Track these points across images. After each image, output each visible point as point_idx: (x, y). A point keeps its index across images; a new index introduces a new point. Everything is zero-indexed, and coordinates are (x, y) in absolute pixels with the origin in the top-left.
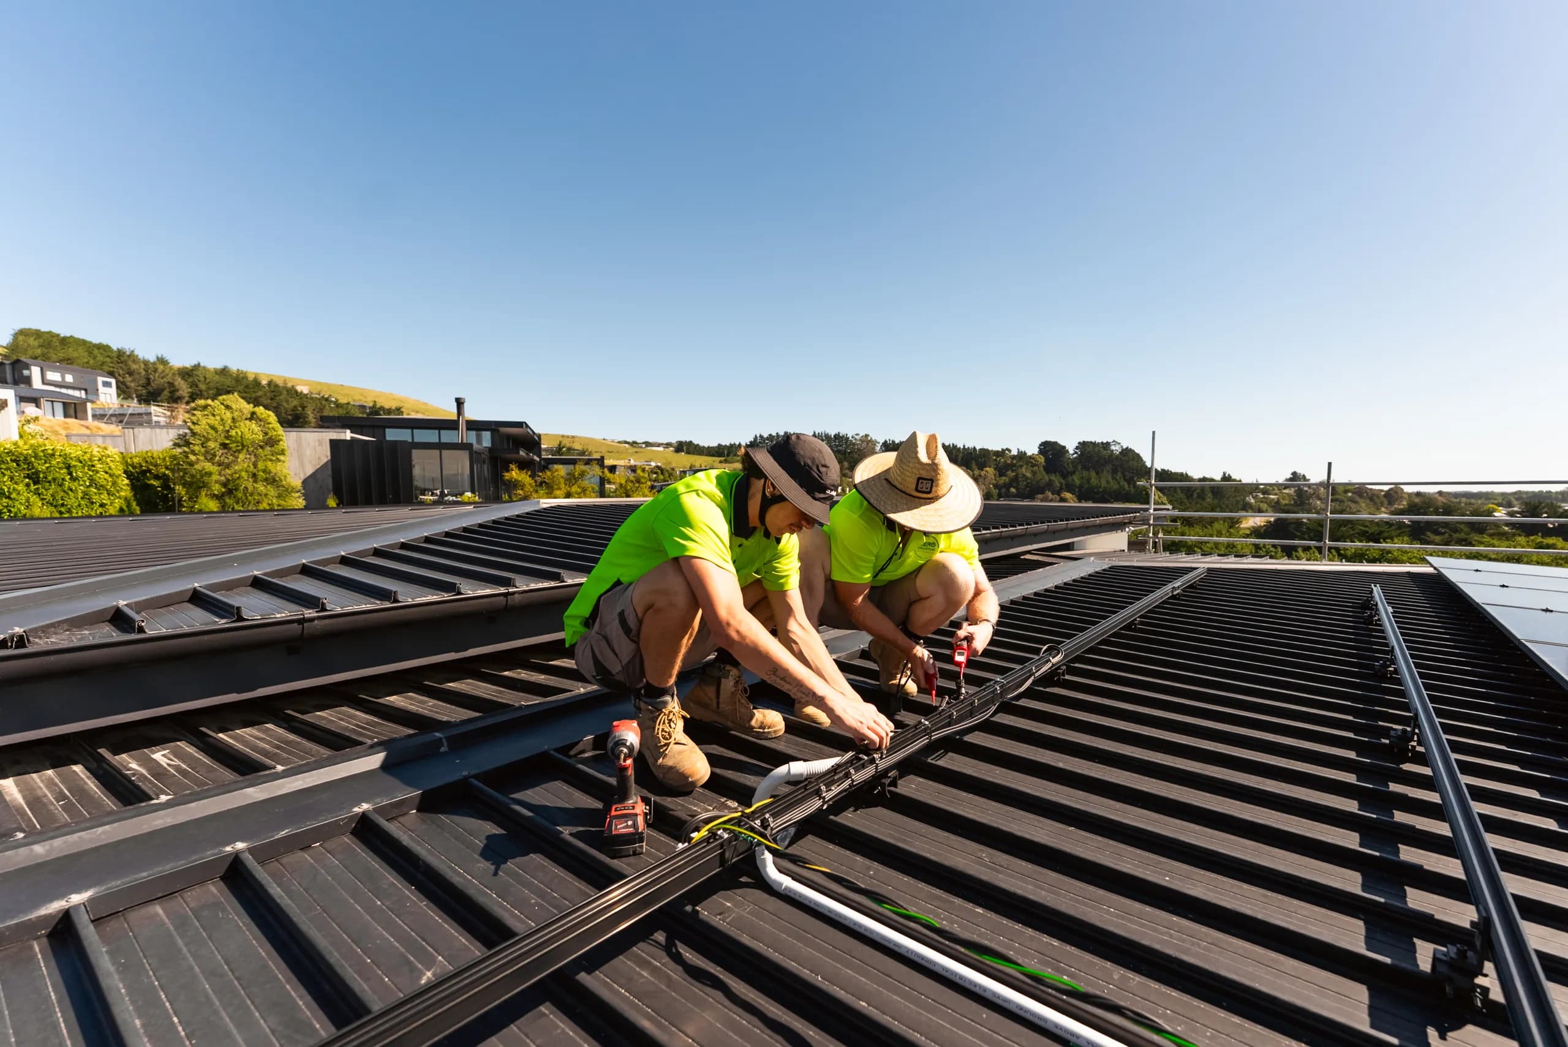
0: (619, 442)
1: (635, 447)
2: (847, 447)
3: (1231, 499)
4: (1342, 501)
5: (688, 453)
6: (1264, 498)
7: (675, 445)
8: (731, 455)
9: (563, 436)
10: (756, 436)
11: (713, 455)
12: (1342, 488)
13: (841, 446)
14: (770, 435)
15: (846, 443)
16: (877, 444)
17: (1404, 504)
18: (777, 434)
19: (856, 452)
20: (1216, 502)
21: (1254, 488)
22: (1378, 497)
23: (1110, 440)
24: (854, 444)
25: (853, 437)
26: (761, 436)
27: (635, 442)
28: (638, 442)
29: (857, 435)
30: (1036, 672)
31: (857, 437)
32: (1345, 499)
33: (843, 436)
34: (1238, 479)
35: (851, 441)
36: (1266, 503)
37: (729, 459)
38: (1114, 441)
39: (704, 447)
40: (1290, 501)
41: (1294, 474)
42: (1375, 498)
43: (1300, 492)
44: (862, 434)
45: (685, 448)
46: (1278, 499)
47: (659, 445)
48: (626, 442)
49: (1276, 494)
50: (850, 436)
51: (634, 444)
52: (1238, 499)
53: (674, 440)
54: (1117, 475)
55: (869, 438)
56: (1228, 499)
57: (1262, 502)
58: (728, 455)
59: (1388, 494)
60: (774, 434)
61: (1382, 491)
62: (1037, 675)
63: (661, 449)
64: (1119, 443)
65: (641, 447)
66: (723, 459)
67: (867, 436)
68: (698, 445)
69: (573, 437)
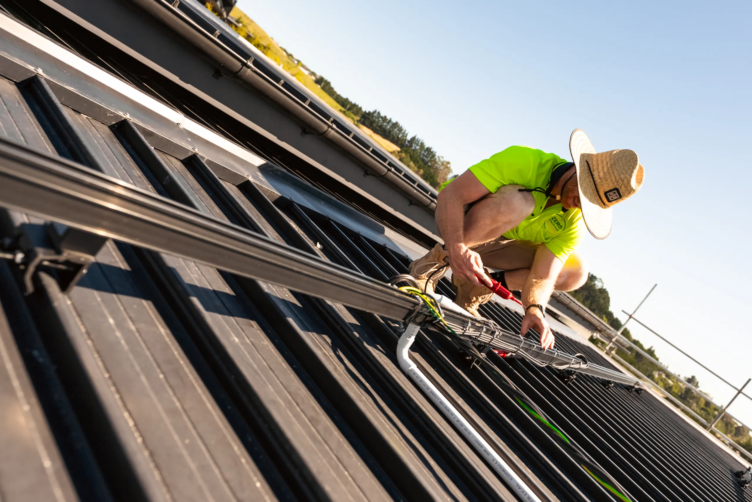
0: (281, 48)
1: (289, 58)
2: (430, 161)
3: (645, 365)
4: (709, 414)
5: (323, 88)
6: (665, 379)
7: (318, 77)
8: (351, 111)
9: (245, 15)
10: (376, 111)
11: (338, 102)
12: (714, 406)
13: (427, 157)
14: (385, 117)
15: (431, 158)
16: (451, 173)
17: (744, 441)
18: (391, 119)
19: (434, 169)
20: (635, 360)
21: (661, 370)
22: (732, 426)
23: (597, 276)
24: (436, 163)
25: (438, 157)
26: (379, 113)
27: (291, 55)
28: (294, 56)
29: (443, 157)
30: (572, 364)
31: (441, 159)
32: (711, 414)
33: (432, 152)
34: (657, 356)
35: (435, 159)
36: (664, 383)
37: (348, 112)
38: (601, 279)
39: (336, 92)
40: (678, 392)
41: (693, 377)
42: (729, 426)
43: (688, 391)
44: (446, 159)
45: (323, 84)
46: (672, 386)
47: (307, 69)
48: (285, 51)
49: (673, 382)
50: (437, 155)
51: (290, 56)
52: (649, 368)
53: (319, 74)
54: (587, 301)
55: (449, 166)
56: (643, 364)
57: (661, 380)
58: (349, 110)
59: (738, 428)
60: (388, 118)
61: (736, 424)
62: (572, 366)
63: (307, 73)
64: (603, 283)
65: (294, 62)
66: (343, 109)
67: (448, 163)
68: (333, 88)
69: (252, 21)
